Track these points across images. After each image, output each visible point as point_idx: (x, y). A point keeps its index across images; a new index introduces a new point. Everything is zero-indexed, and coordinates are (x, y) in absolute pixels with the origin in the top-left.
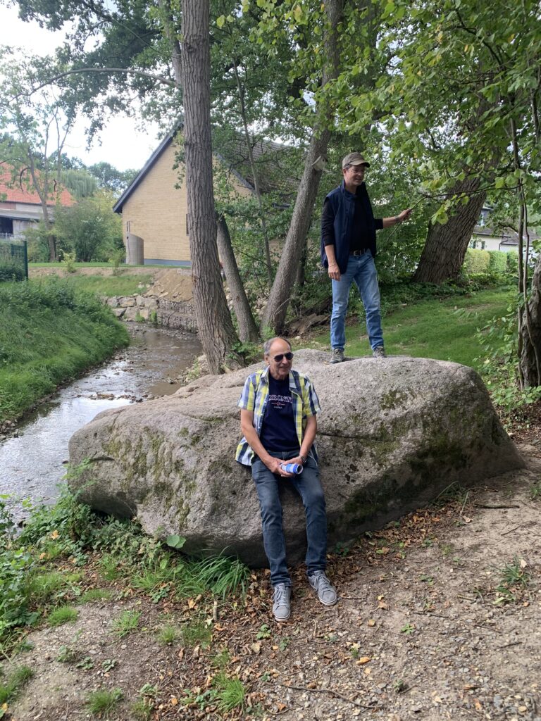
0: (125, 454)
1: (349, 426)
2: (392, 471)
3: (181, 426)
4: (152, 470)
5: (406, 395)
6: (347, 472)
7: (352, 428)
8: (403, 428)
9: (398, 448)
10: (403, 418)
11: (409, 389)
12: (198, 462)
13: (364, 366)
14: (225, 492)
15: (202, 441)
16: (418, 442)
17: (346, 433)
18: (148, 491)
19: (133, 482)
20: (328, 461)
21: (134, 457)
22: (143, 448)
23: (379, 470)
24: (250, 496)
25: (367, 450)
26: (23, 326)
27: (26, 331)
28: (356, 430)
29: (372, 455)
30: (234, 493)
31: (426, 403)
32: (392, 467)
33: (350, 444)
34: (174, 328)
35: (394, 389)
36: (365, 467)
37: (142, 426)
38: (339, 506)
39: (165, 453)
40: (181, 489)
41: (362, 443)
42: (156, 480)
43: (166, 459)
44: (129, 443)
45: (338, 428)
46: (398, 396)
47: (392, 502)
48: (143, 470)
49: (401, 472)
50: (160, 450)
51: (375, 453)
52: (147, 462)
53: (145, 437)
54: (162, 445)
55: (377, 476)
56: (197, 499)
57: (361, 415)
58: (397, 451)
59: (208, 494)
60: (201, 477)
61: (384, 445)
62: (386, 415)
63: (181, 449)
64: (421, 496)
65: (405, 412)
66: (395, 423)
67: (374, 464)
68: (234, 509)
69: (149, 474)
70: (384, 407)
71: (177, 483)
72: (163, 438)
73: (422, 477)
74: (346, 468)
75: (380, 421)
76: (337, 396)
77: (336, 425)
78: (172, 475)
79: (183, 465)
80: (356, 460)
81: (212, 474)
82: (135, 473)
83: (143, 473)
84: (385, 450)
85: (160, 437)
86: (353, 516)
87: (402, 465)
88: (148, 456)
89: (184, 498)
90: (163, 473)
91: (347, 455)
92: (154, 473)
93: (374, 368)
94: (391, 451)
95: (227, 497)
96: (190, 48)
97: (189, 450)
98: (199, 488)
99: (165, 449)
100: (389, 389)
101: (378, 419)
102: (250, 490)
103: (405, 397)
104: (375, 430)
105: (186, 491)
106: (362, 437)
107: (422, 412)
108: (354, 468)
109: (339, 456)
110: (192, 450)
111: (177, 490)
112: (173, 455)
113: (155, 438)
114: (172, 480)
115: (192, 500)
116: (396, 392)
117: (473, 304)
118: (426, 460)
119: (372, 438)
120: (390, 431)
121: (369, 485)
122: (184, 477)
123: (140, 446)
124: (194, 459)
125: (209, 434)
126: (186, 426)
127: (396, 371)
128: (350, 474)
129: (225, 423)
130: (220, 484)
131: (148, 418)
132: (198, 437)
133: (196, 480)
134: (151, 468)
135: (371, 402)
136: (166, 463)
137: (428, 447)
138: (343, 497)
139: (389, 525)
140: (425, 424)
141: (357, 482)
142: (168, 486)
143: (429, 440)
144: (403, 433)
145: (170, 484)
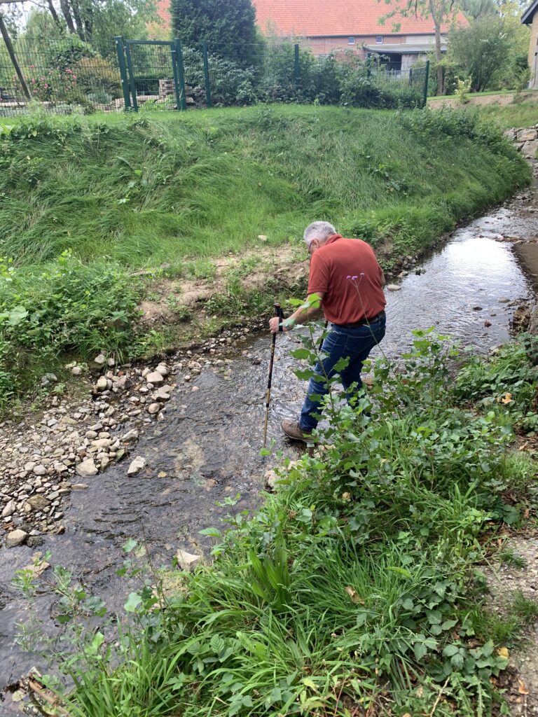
26: (423, 156)
27: (426, 161)
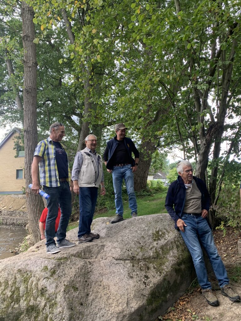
0: (5, 290)
1: (139, 253)
2: (167, 275)
3: (43, 265)
4: (24, 298)
5: (164, 232)
6: (143, 280)
7: (141, 254)
8: (167, 250)
9: (167, 262)
10: (166, 245)
11: (165, 229)
12: (57, 287)
13: (137, 220)
14: (76, 304)
15: (57, 273)
16: (177, 257)
17: (138, 257)
18: (21, 314)
19: (10, 309)
20: (132, 275)
21: (11, 291)
22: (17, 283)
23: (160, 276)
24: (91, 305)
25: (151, 265)
28: (143, 255)
29: (154, 268)
30: (82, 304)
31: (175, 235)
32: (167, 273)
33: (142, 263)
34: (10, 225)
35: (157, 230)
36: (153, 276)
37: (16, 269)
38: (143, 302)
39: (33, 285)
40: (46, 308)
41: (147, 262)
42: (27, 304)
43: (34, 288)
44: (6, 282)
45: (133, 255)
46: (160, 233)
47: (169, 295)
48: (17, 299)
49: (171, 275)
50: (29, 283)
51: (156, 266)
52: (20, 293)
53: (18, 276)
54: (31, 279)
55: (160, 279)
56: (58, 312)
57: (144, 246)
58: (167, 264)
59: (66, 308)
60: (60, 297)
61: (159, 261)
62: (157, 244)
63: (44, 280)
64: (181, 289)
65: (166, 241)
66: (163, 248)
67: (157, 273)
68: (83, 315)
69: (22, 301)
70: (155, 240)
71: (43, 304)
72: (31, 275)
73: (181, 277)
74: (142, 278)
75: (155, 248)
76: (128, 238)
77: (131, 253)
78: (39, 299)
79: (46, 290)
80: (147, 272)
81: (67, 293)
82: (12, 302)
83: (18, 301)
84: (161, 264)
85: (29, 274)
86: (151, 307)
87: (171, 271)
88: (21, 289)
89: (48, 313)
90: (32, 299)
91: (141, 270)
92: (25, 300)
93: (143, 221)
94: (164, 264)
95: (78, 308)
96: (27, 91)
97: (50, 280)
98: (59, 304)
99: (33, 282)
100: (155, 230)
101: (154, 247)
102: (91, 301)
103: (164, 233)
104: (153, 253)
105: (49, 308)
106: (147, 259)
107: (174, 240)
108: (147, 277)
109: (137, 271)
110: (52, 280)
111: (43, 309)
112: (39, 285)
113: (25, 276)
114: (39, 303)
115: (55, 314)
116: (158, 231)
117: (155, 199)
118: (181, 267)
119: (153, 258)
120: (161, 252)
121: (157, 285)
122: (48, 299)
123: (15, 283)
124: (54, 285)
125: (61, 268)
126: (46, 265)
127: (156, 221)
128: (145, 281)
129: (69, 260)
130: (72, 300)
131: (19, 264)
132: (55, 271)
133: (56, 299)
134: (23, 296)
135: (147, 238)
136: (34, 292)
137: (181, 259)
138: (145, 296)
139: (169, 310)
140: (178, 247)
141: (151, 285)
142: (36, 308)
143: (181, 255)
144: (168, 253)
145: (38, 306)
